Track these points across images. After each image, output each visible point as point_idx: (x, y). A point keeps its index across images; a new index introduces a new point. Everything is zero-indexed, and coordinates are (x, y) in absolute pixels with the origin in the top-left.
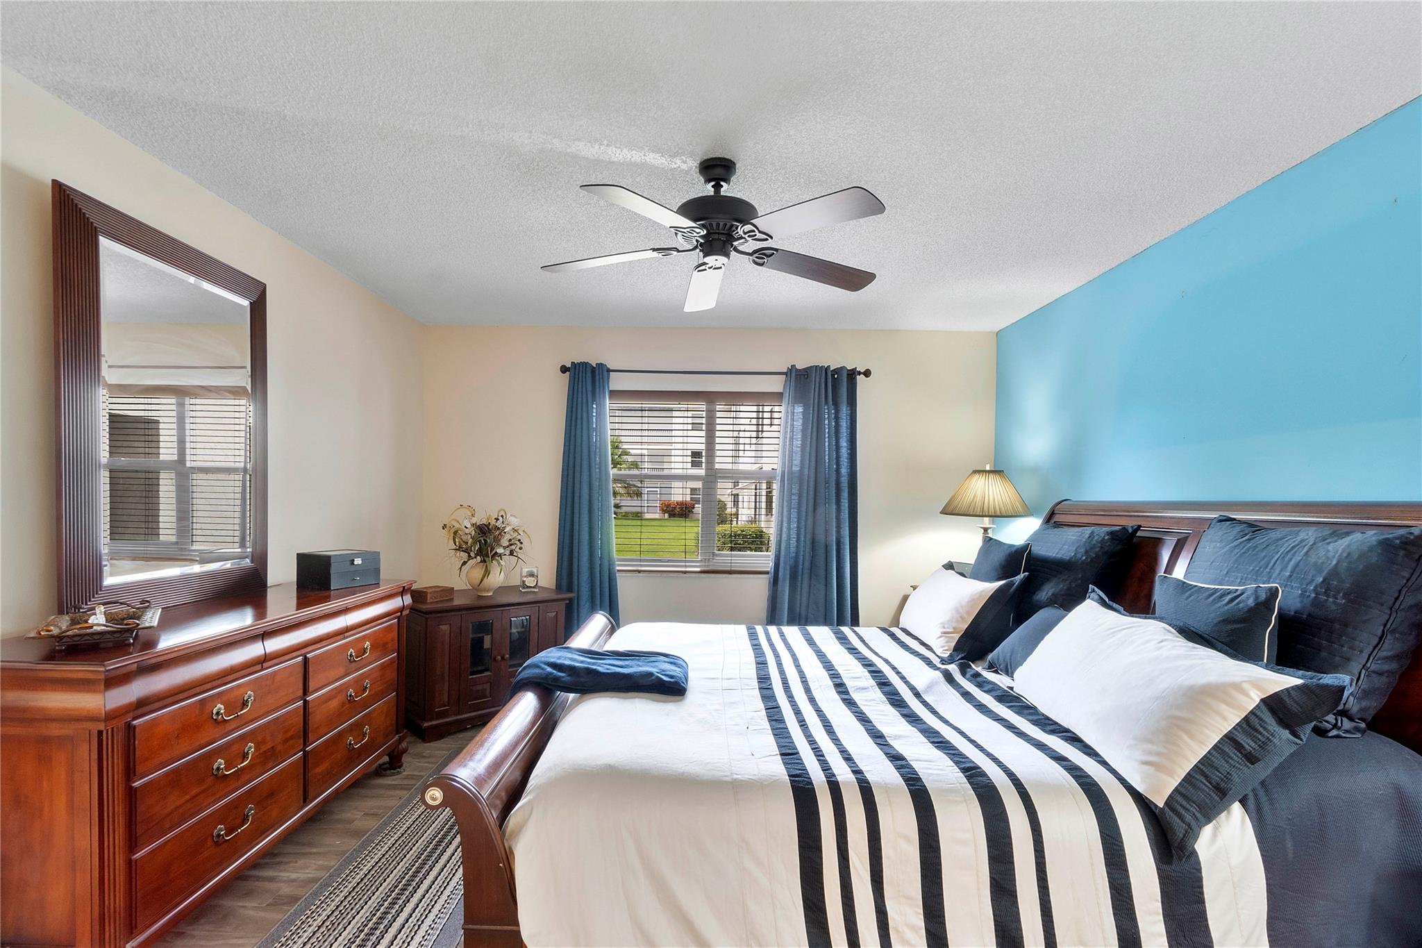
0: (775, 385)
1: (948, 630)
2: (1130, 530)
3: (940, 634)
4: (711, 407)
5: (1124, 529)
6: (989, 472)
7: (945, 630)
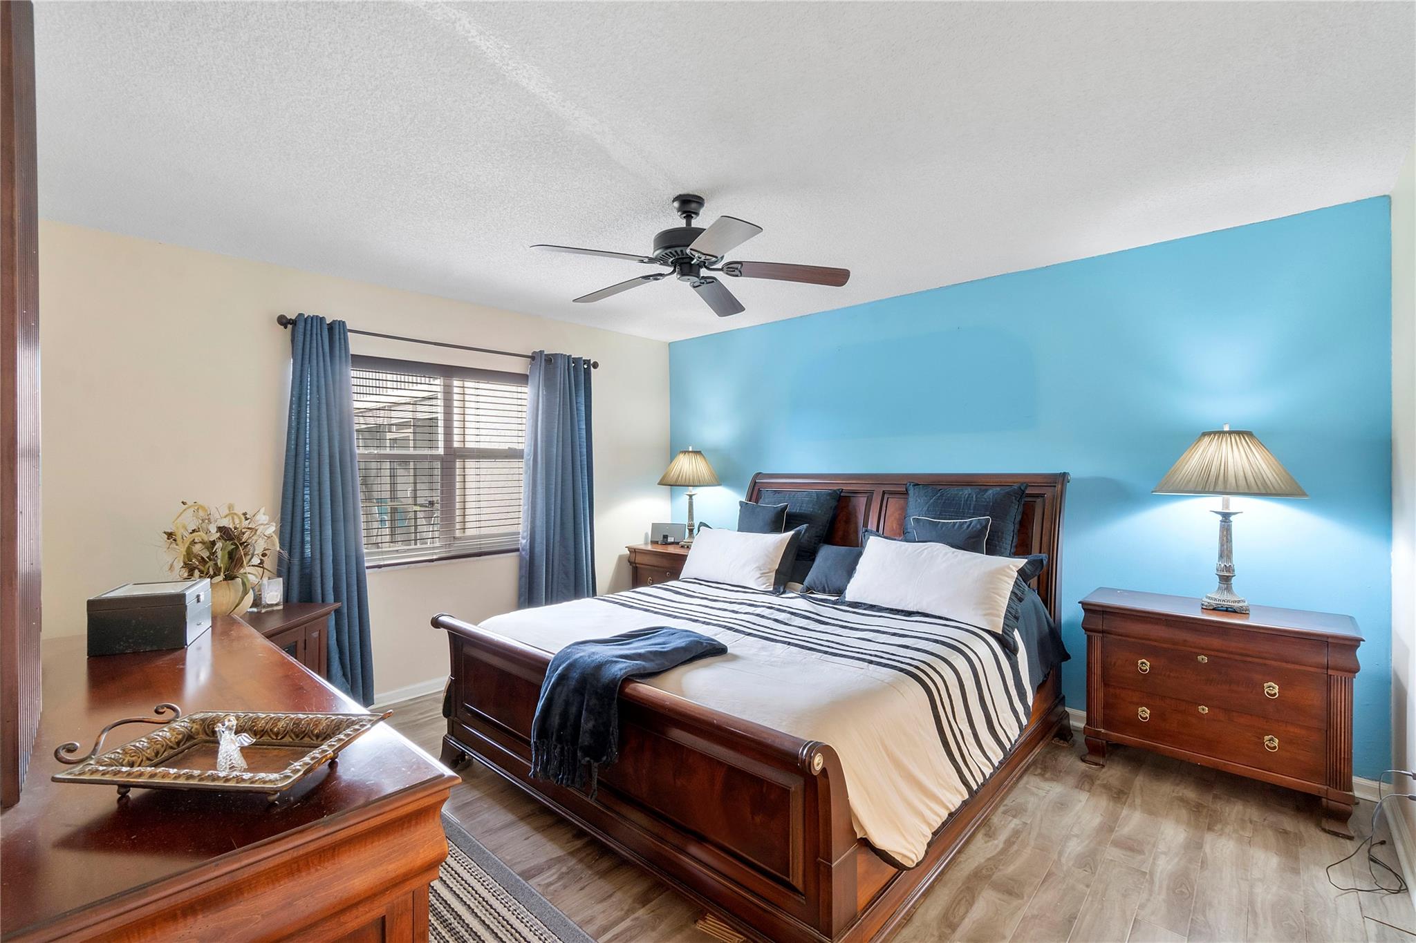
0: (517, 366)
1: (764, 571)
2: (838, 492)
3: (760, 575)
4: (448, 382)
5: (835, 491)
6: (692, 452)
7: (762, 572)
